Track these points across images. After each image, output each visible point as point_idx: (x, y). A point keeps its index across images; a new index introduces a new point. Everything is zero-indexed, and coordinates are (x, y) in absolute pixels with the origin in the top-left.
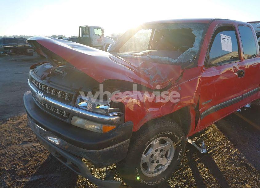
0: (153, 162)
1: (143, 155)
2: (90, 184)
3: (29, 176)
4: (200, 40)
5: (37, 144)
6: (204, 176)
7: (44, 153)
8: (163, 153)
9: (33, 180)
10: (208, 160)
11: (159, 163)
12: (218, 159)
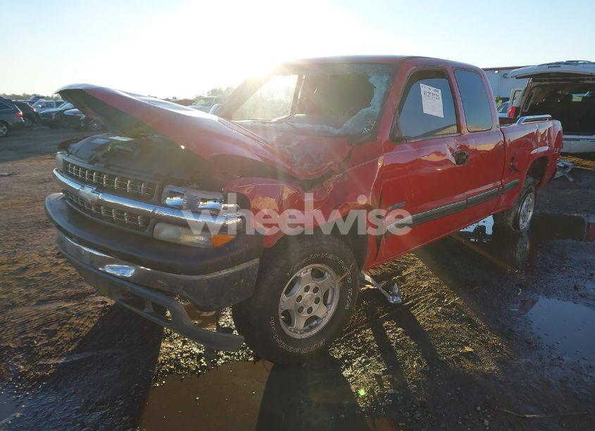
0: (300, 310)
1: (283, 295)
2: (185, 361)
3: (63, 356)
4: (383, 93)
5: (70, 305)
6: (393, 339)
7: (86, 318)
8: (320, 294)
9: (71, 360)
10: (403, 315)
11: (312, 314)
12: (421, 315)
